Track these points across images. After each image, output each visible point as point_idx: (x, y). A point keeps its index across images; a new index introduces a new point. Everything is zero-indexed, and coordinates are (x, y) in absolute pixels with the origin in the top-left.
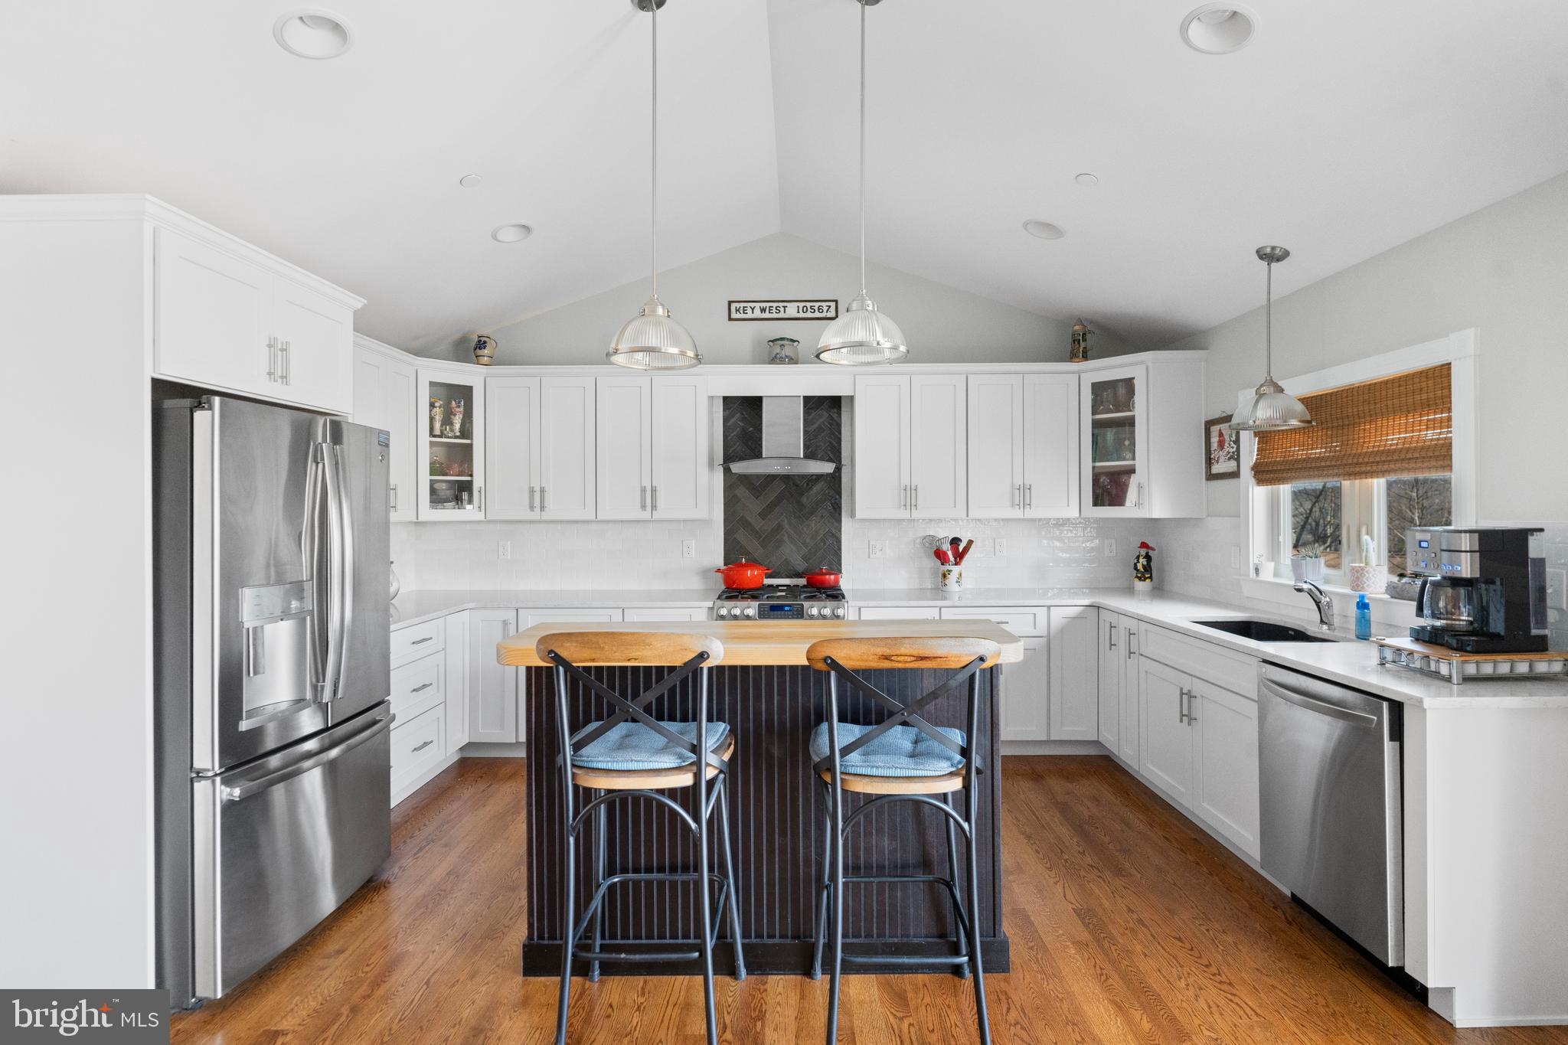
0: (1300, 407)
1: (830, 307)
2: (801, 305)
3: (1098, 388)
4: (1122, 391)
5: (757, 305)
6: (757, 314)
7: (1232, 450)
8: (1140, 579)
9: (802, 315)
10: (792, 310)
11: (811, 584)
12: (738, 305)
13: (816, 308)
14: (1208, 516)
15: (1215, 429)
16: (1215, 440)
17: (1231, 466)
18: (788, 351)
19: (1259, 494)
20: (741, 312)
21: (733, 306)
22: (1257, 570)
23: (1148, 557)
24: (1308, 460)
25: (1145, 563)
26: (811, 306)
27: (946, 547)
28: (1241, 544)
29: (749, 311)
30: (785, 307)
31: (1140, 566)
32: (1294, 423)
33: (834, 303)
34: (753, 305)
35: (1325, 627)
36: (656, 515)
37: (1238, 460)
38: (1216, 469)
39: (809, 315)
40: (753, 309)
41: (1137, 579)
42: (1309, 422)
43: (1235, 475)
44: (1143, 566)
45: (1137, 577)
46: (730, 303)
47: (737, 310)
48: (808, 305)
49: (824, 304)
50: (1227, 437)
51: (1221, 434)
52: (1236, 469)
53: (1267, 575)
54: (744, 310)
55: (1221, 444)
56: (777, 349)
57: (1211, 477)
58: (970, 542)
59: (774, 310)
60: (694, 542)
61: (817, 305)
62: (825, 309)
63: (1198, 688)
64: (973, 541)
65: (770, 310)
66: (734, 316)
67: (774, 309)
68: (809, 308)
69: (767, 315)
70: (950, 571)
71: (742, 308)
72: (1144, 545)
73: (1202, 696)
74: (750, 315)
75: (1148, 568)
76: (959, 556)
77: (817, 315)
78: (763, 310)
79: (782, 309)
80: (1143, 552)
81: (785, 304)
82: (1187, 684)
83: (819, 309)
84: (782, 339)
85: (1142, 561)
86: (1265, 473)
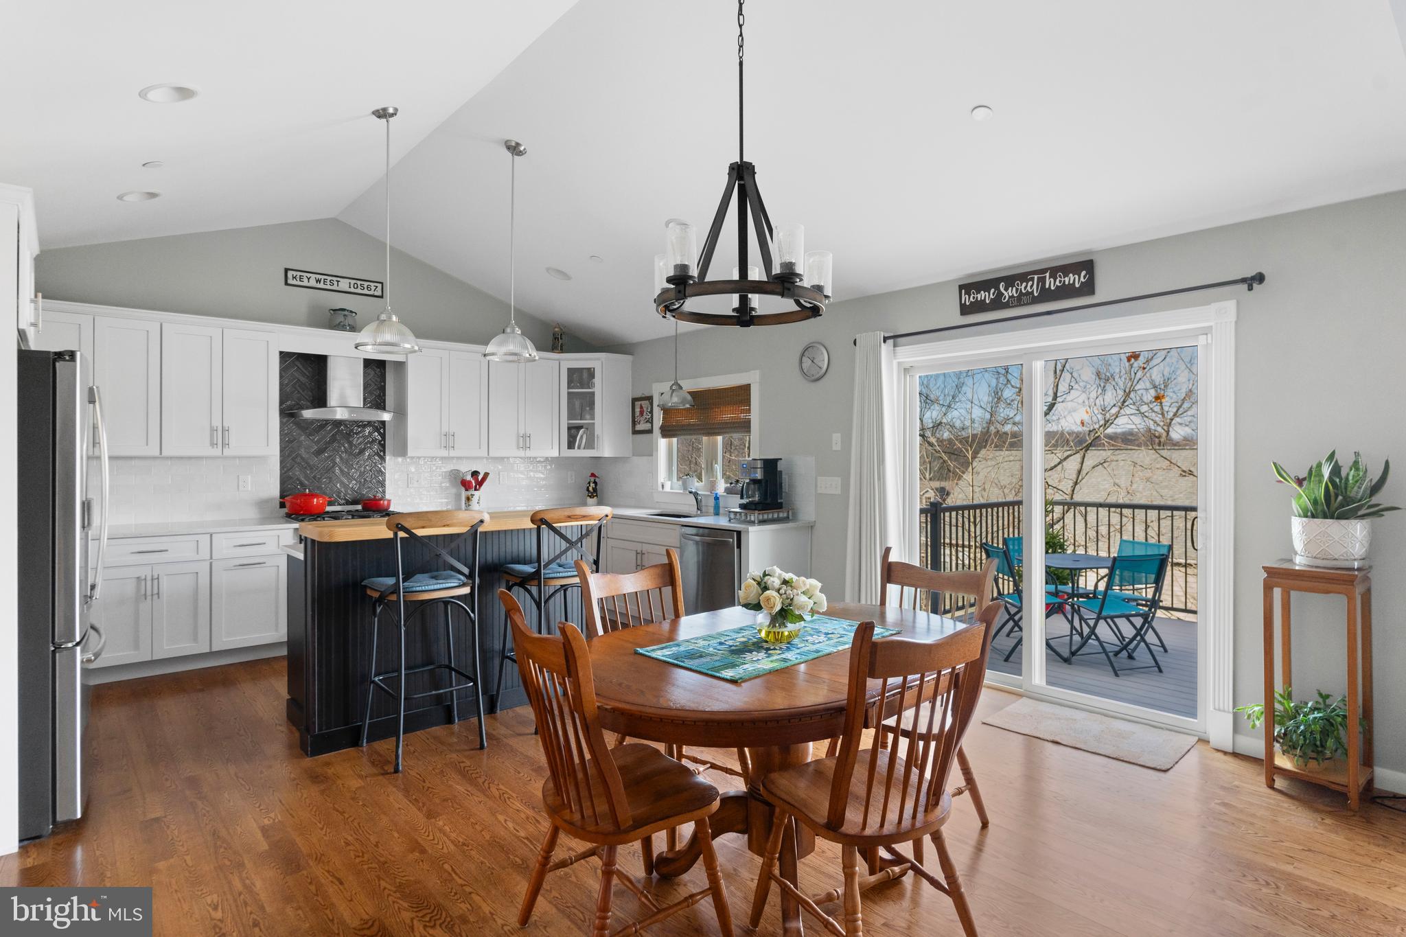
0: (689, 397)
1: (377, 287)
2: (353, 282)
3: (571, 371)
4: (585, 375)
5: (313, 276)
6: (313, 283)
7: (648, 417)
8: (590, 497)
9: (352, 290)
10: (344, 285)
11: (365, 509)
12: (295, 273)
13: (365, 286)
14: (633, 455)
15: (638, 404)
16: (638, 410)
17: (648, 426)
18: (349, 321)
19: (663, 443)
20: (298, 279)
21: (290, 274)
22: (663, 486)
23: (595, 483)
24: (689, 425)
25: (594, 486)
26: (361, 284)
27: (469, 478)
28: (654, 472)
29: (305, 280)
30: (338, 281)
31: (591, 489)
32: (688, 406)
33: (381, 285)
34: (309, 275)
35: (699, 512)
36: (227, 452)
37: (652, 423)
38: (638, 427)
39: (359, 291)
40: (309, 279)
41: (588, 498)
42: (693, 406)
43: (650, 431)
44: (593, 488)
45: (588, 496)
46: (286, 270)
47: (294, 278)
48: (359, 283)
49: (372, 284)
50: (645, 409)
51: (641, 407)
52: (650, 428)
53: (667, 488)
54: (300, 278)
55: (642, 413)
56: (342, 319)
57: (635, 432)
58: (486, 475)
59: (328, 283)
60: (249, 477)
61: (366, 284)
62: (373, 288)
63: (646, 548)
64: (489, 474)
65: (324, 282)
66: (290, 281)
67: (328, 281)
68: (359, 285)
69: (321, 285)
70: (474, 495)
71: (298, 276)
72: (593, 475)
73: (648, 553)
74: (305, 283)
75: (595, 490)
76: (480, 484)
77: (366, 292)
78: (318, 281)
79: (335, 283)
80: (592, 479)
81: (339, 279)
82: (639, 547)
83: (368, 288)
84: (343, 310)
85: (592, 485)
86: (667, 432)
